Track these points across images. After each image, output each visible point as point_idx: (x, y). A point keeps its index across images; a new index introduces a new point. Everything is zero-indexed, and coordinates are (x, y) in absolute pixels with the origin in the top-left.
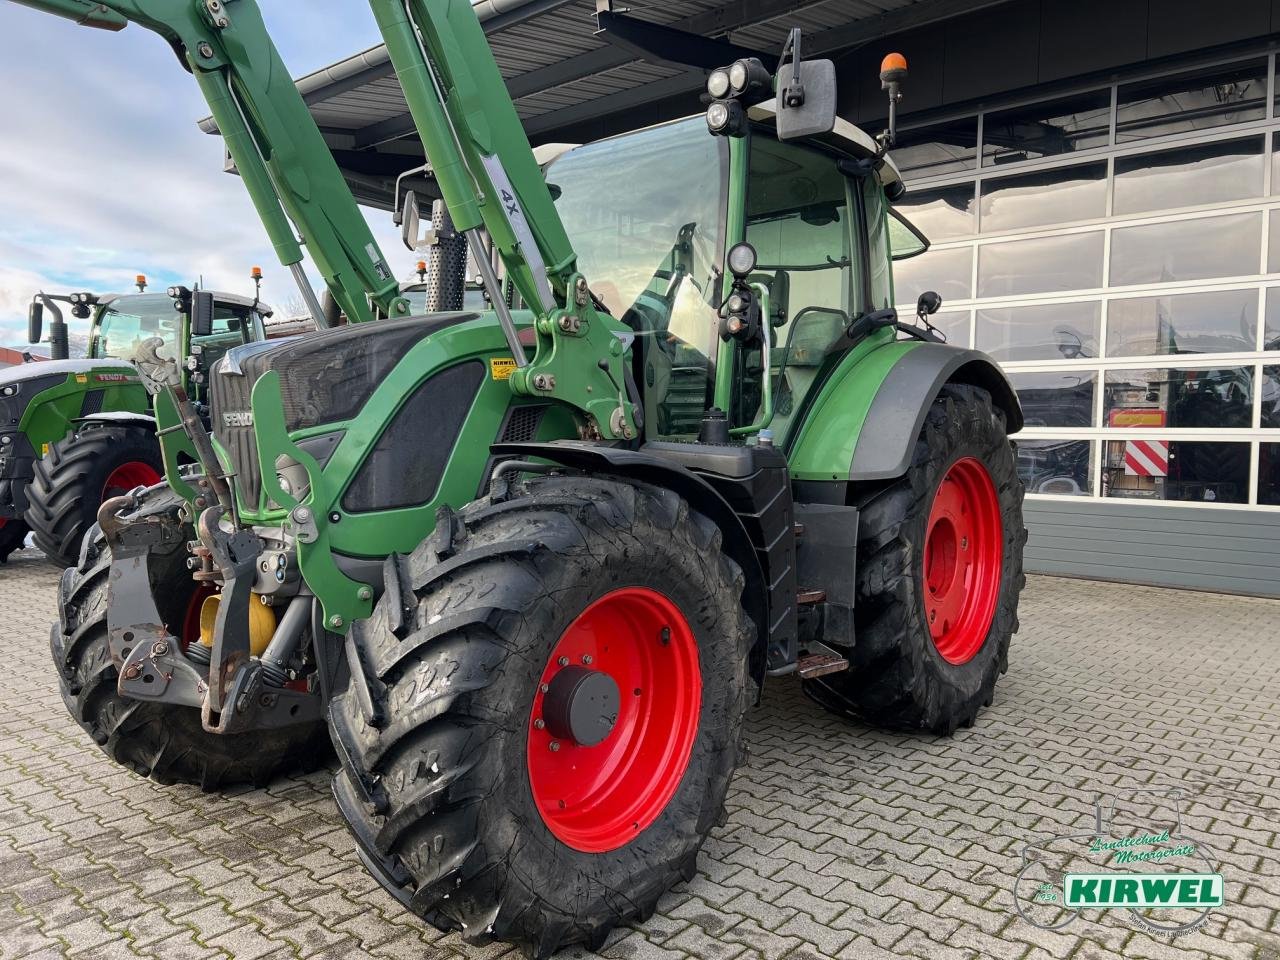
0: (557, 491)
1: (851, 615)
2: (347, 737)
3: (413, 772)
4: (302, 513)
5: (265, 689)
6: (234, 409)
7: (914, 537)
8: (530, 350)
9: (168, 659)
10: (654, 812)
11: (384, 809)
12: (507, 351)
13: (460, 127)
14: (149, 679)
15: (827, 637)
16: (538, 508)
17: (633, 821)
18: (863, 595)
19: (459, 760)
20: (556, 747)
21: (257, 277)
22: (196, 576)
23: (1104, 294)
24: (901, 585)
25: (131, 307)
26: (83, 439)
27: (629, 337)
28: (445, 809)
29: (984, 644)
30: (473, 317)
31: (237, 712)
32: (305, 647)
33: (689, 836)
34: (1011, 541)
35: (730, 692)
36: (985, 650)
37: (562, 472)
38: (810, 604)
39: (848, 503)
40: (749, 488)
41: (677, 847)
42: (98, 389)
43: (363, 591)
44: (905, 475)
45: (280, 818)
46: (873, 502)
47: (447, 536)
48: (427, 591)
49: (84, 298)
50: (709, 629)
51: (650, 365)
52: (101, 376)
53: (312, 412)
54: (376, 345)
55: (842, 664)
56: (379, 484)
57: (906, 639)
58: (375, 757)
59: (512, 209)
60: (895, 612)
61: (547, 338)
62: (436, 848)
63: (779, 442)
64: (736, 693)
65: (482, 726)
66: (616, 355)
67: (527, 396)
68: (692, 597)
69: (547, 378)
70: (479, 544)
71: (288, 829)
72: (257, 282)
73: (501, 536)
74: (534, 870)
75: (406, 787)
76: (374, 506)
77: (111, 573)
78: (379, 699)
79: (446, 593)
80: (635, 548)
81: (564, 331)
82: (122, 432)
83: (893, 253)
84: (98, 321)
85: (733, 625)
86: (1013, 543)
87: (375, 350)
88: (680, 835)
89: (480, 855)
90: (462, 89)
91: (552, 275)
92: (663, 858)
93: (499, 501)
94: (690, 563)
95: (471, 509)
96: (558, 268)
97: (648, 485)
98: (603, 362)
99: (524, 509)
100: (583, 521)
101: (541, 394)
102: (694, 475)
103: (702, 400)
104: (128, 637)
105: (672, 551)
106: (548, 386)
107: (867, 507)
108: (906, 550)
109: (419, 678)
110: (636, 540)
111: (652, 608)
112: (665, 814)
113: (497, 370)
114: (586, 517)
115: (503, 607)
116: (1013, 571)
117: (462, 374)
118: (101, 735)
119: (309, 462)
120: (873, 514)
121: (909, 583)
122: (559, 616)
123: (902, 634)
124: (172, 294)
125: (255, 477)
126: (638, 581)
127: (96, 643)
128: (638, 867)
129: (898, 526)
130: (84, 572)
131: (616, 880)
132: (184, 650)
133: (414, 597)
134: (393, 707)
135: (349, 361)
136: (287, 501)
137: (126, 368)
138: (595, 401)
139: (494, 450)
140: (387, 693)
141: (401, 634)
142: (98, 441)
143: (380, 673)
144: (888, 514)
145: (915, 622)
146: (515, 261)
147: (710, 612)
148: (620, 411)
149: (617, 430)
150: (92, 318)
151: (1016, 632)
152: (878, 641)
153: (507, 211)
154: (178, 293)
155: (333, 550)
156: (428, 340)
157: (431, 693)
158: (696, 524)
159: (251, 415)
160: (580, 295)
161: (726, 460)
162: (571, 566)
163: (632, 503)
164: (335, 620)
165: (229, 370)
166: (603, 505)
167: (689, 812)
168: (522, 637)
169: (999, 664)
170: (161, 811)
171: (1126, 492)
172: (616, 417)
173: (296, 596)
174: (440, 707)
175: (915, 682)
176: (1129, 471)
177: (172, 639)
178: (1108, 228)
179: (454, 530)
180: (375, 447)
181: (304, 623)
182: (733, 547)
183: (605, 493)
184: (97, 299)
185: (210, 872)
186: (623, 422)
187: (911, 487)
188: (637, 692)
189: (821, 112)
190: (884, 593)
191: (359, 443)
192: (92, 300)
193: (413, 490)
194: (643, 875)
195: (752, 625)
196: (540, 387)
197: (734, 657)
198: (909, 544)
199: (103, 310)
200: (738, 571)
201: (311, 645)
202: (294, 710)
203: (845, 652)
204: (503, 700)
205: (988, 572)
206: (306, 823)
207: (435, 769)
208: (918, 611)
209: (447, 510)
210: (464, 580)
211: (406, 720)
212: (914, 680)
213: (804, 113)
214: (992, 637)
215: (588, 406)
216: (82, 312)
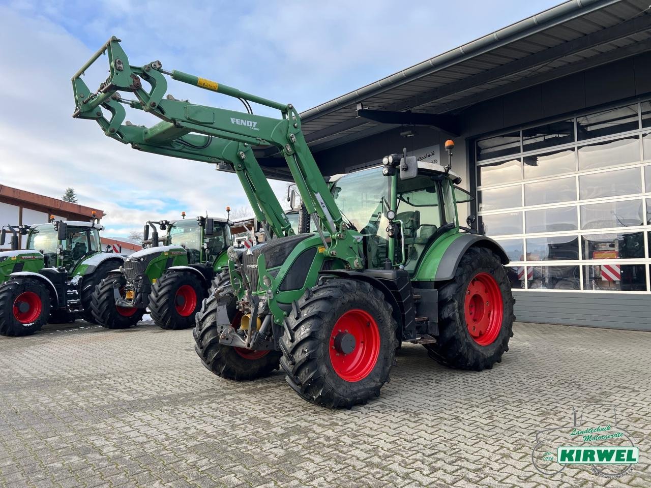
0: (336, 283)
1: (437, 325)
2: (284, 346)
3: (301, 353)
4: (270, 291)
5: (260, 340)
6: (250, 264)
7: (458, 299)
8: (329, 244)
9: (232, 334)
10: (367, 374)
11: (294, 364)
12: (322, 244)
13: (309, 187)
14: (227, 339)
15: (430, 333)
16: (330, 287)
17: (360, 376)
18: (442, 319)
19: (312, 348)
20: (338, 354)
21: (228, 211)
22: (240, 310)
23: (578, 203)
24: (454, 315)
25: (181, 225)
26: (169, 277)
27: (361, 237)
28: (309, 360)
29: (496, 339)
30: (313, 235)
31: (254, 344)
32: (269, 329)
33: (377, 382)
34: (506, 303)
35: (389, 342)
36: (497, 342)
37: (338, 278)
38: (423, 322)
39: (435, 288)
40: (396, 283)
41: (373, 385)
42: (172, 258)
43: (285, 313)
44: (454, 278)
45: (259, 387)
46: (444, 288)
47: (308, 295)
48: (303, 308)
49: (164, 222)
50: (381, 323)
51: (369, 245)
52: (172, 252)
53: (271, 264)
54: (287, 245)
55: (434, 341)
56: (288, 284)
57: (457, 333)
58: (292, 349)
59: (323, 206)
60: (453, 324)
61: (334, 240)
62: (307, 372)
63: (413, 269)
64: (391, 342)
65: (317, 341)
66: (355, 244)
67: (328, 257)
68: (375, 313)
69: (334, 252)
70: (316, 296)
71: (262, 389)
72: (228, 212)
73: (321, 294)
74: (331, 381)
75: (299, 356)
76: (287, 289)
77: (217, 310)
78: (292, 335)
79: (308, 308)
80: (357, 298)
81: (339, 238)
82: (182, 273)
83: (456, 201)
84: (169, 231)
85: (389, 321)
86: (507, 304)
87: (287, 246)
88: (374, 381)
89: (318, 373)
90: (309, 177)
91: (335, 222)
92: (369, 387)
93: (321, 285)
94: (374, 302)
95: (313, 288)
96: (337, 220)
97: (361, 281)
98: (351, 246)
99: (327, 287)
100: (342, 290)
101: (332, 257)
102: (376, 279)
103: (384, 255)
104: (222, 328)
105: (368, 299)
106: (335, 254)
107: (442, 289)
108: (455, 303)
109: (302, 329)
110: (357, 296)
111: (363, 315)
112: (370, 375)
113: (320, 250)
114: (343, 289)
115: (322, 311)
116: (508, 313)
117: (310, 252)
118: (208, 362)
119: (271, 277)
120: (443, 292)
121: (457, 315)
122: (336, 315)
123: (456, 332)
124: (198, 219)
125: (256, 282)
126: (359, 308)
127: (208, 333)
128: (361, 388)
129: (452, 295)
130: (204, 312)
131: (355, 389)
132: (236, 331)
133: (293, 331)
134: (296, 337)
135: (281, 250)
136: (265, 288)
137: (181, 249)
138: (349, 258)
139: (320, 273)
140: (294, 334)
141: (297, 319)
142: (174, 277)
143: (292, 328)
144: (449, 292)
145: (461, 328)
146: (324, 220)
147: (381, 318)
148: (357, 260)
149: (356, 266)
150: (167, 230)
151: (512, 337)
152: (448, 334)
153: (322, 207)
154: (200, 219)
155: (277, 302)
156: (301, 243)
157: (305, 332)
158: (376, 293)
159: (257, 265)
160: (343, 228)
161: (389, 274)
162: (339, 302)
163: (356, 286)
164: (278, 321)
165: (250, 254)
166: (347, 286)
167: (377, 375)
168: (327, 319)
169: (504, 347)
170: (224, 385)
171: (604, 288)
172: (356, 262)
173: (267, 314)
174: (307, 335)
175: (463, 349)
176: (604, 279)
177: (233, 328)
178: (577, 175)
179: (309, 293)
180: (287, 273)
181: (269, 323)
182: (388, 299)
183: (348, 283)
184: (169, 222)
185: (243, 396)
186: (358, 264)
187: (456, 283)
188: (362, 342)
189: (413, 172)
190: (449, 318)
191: (283, 272)
192: (167, 223)
193: (297, 285)
194: (362, 390)
195: (396, 323)
196: (332, 255)
197: (390, 332)
198: (456, 301)
199: (171, 226)
200: (390, 306)
201: (271, 328)
202: (267, 346)
203: (436, 337)
204: (322, 335)
205: (498, 314)
206: (267, 387)
207: (306, 351)
208: (462, 324)
209: (307, 289)
210: (312, 305)
211: (299, 339)
212: (462, 348)
213: (408, 172)
214: (500, 337)
215: (347, 259)
216: (163, 228)
